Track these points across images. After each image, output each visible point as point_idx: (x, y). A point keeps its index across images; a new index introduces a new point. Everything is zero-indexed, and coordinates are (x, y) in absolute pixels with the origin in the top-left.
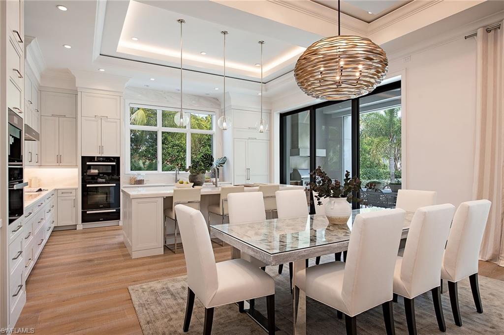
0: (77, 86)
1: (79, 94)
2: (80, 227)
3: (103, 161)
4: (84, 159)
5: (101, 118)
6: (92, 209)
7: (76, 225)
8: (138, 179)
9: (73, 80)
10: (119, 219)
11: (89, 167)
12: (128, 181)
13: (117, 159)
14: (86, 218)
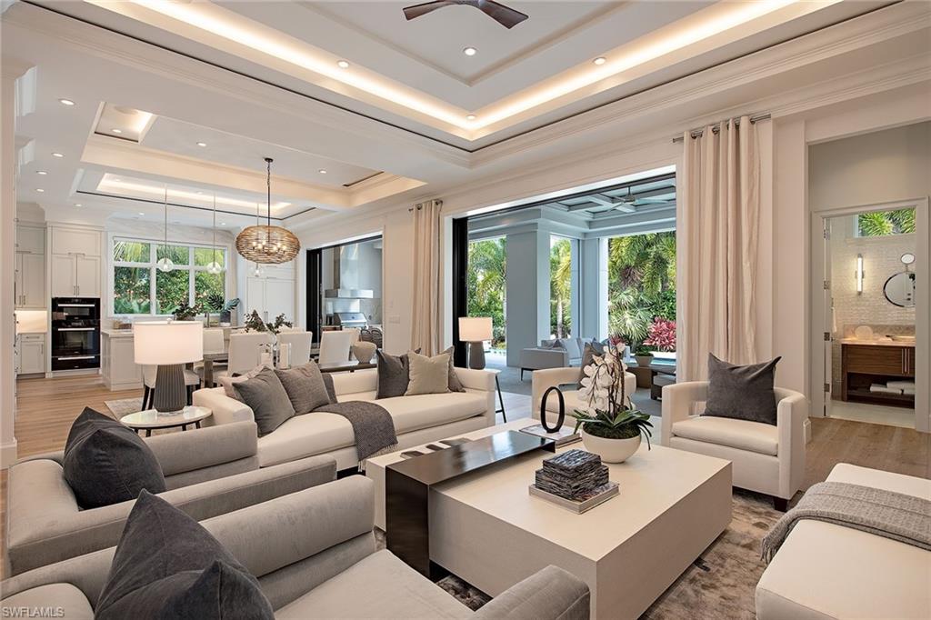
0: (46, 220)
1: (49, 229)
2: (50, 374)
3: (78, 303)
4: (55, 301)
5: (77, 255)
6: (65, 355)
7: (44, 373)
8: (124, 322)
9: (42, 213)
10: (99, 366)
11: (61, 310)
12: (111, 325)
13: (97, 301)
14: (56, 366)
